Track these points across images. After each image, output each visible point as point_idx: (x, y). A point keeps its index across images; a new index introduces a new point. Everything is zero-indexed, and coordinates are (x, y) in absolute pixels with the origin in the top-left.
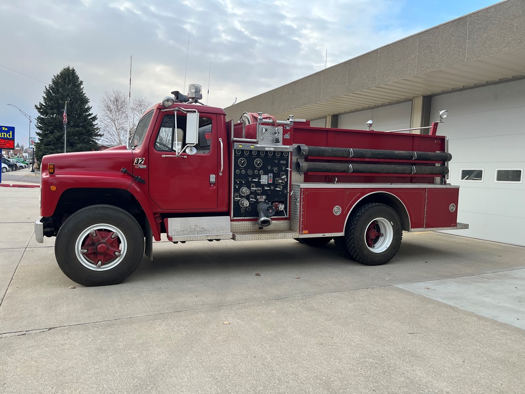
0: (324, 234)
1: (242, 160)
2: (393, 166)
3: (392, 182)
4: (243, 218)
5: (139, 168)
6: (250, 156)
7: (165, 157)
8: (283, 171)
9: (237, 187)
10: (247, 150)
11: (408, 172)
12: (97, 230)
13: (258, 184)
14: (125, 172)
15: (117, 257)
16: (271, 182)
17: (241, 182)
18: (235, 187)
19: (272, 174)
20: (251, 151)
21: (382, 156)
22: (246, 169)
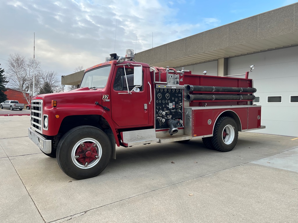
0: (204, 136)
1: (159, 95)
2: (232, 96)
3: (231, 105)
4: (160, 129)
5: (106, 102)
6: (163, 92)
7: (120, 94)
8: (180, 100)
9: (157, 111)
10: (162, 89)
11: (238, 99)
12: (85, 142)
13: (168, 109)
14: (98, 104)
15: (97, 158)
16: (174, 107)
17: (159, 108)
18: (156, 111)
19: (174, 102)
20: (164, 89)
21: (227, 91)
22: (161, 99)
